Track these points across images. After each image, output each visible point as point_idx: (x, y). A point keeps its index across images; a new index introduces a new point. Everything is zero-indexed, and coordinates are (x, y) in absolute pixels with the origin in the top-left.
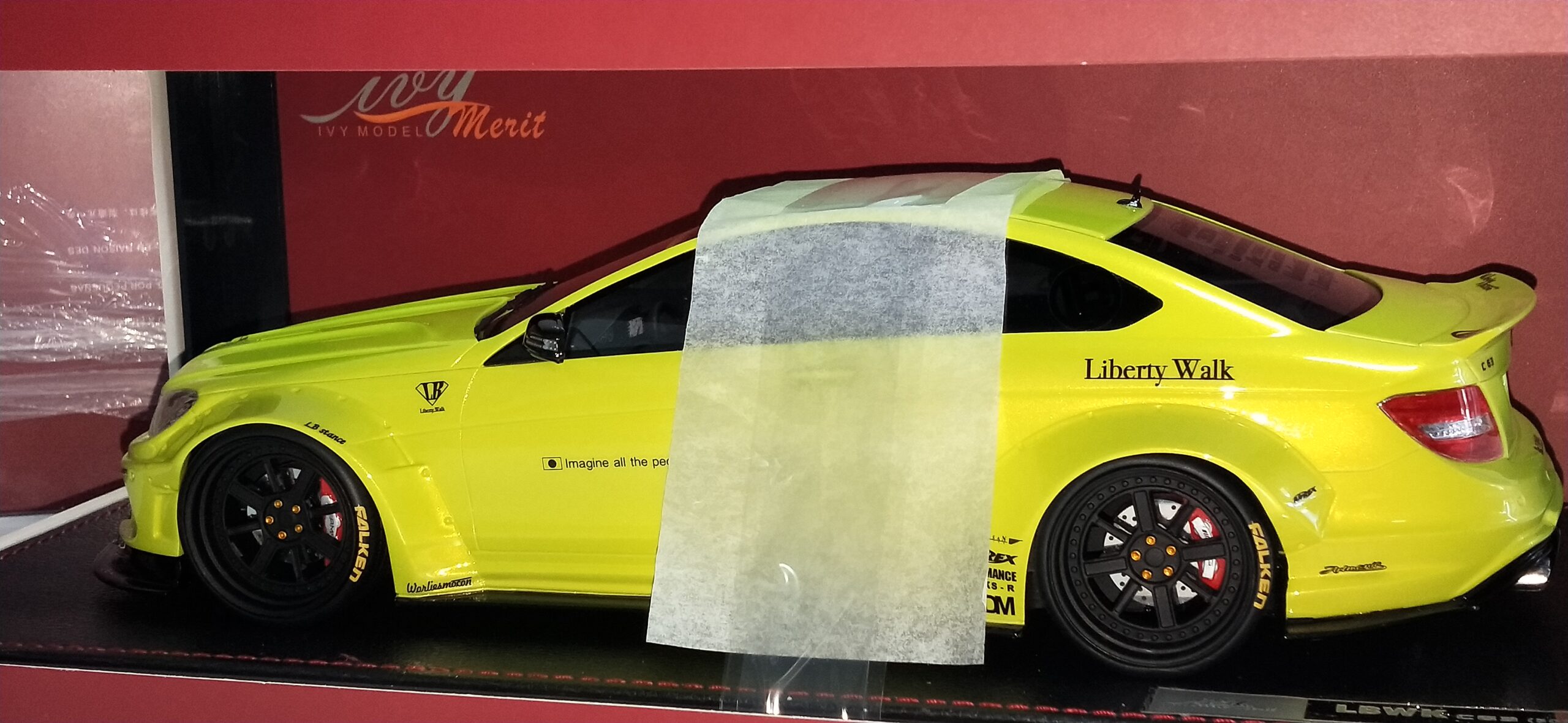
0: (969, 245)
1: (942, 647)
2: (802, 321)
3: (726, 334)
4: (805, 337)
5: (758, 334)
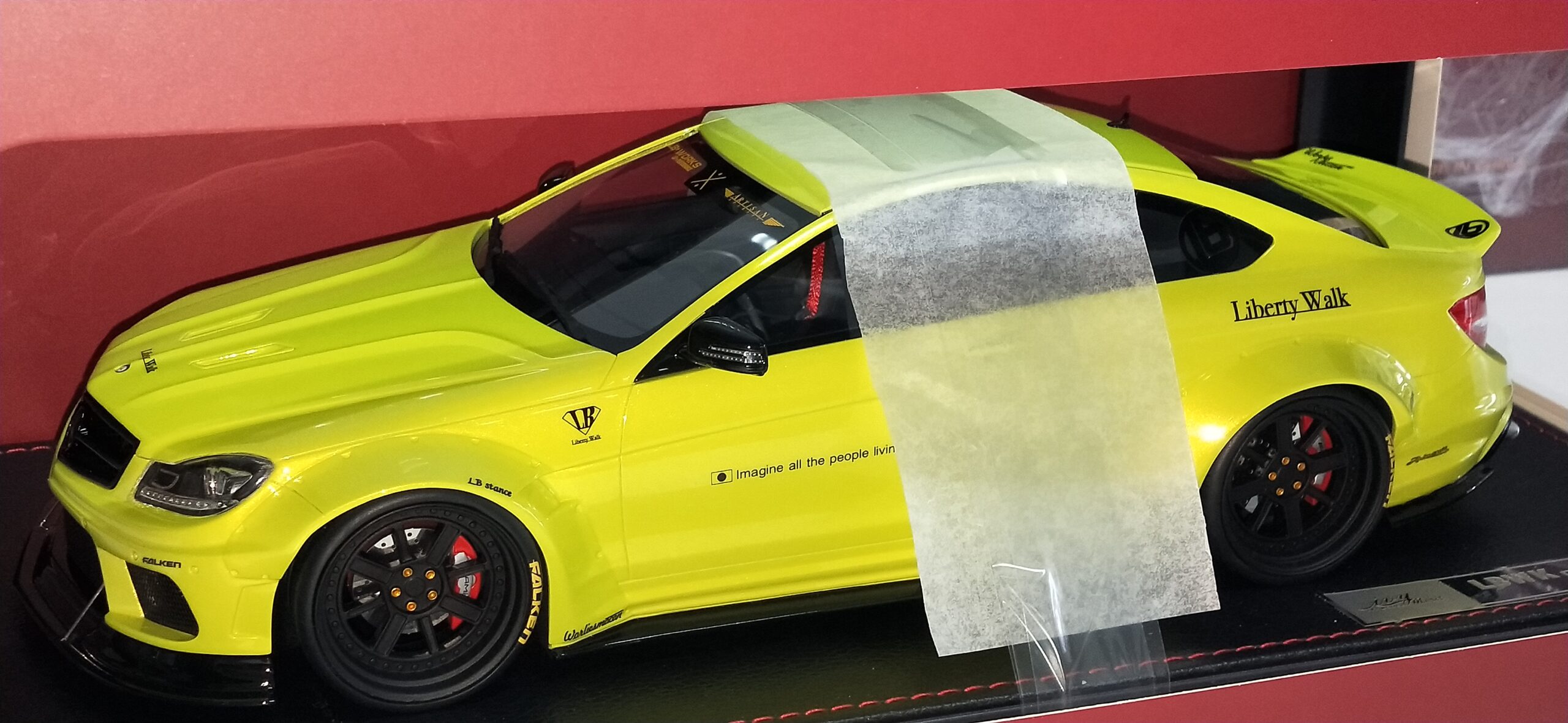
0: (1100, 199)
1: (1173, 599)
2: (966, 294)
3: (897, 318)
4: (974, 311)
5: (926, 314)
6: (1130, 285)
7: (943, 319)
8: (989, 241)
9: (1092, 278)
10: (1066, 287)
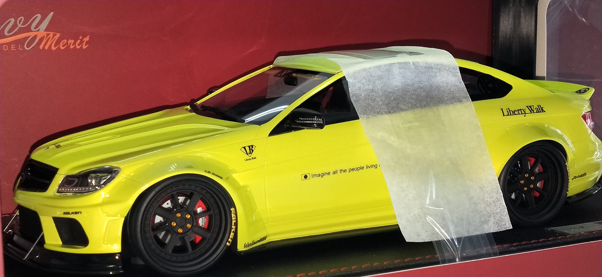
1: (493, 225)
2: (398, 103)
3: (372, 112)
4: (402, 110)
5: (383, 110)
6: (461, 101)
7: (390, 113)
8: (404, 83)
9: (446, 98)
10: (436, 101)
